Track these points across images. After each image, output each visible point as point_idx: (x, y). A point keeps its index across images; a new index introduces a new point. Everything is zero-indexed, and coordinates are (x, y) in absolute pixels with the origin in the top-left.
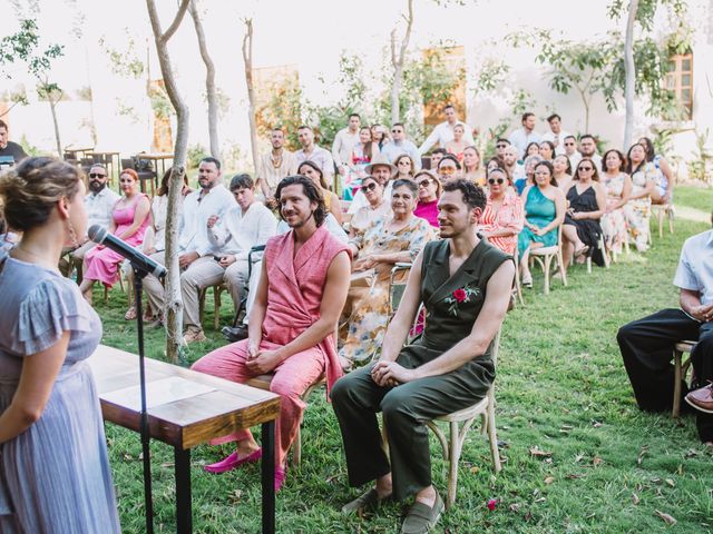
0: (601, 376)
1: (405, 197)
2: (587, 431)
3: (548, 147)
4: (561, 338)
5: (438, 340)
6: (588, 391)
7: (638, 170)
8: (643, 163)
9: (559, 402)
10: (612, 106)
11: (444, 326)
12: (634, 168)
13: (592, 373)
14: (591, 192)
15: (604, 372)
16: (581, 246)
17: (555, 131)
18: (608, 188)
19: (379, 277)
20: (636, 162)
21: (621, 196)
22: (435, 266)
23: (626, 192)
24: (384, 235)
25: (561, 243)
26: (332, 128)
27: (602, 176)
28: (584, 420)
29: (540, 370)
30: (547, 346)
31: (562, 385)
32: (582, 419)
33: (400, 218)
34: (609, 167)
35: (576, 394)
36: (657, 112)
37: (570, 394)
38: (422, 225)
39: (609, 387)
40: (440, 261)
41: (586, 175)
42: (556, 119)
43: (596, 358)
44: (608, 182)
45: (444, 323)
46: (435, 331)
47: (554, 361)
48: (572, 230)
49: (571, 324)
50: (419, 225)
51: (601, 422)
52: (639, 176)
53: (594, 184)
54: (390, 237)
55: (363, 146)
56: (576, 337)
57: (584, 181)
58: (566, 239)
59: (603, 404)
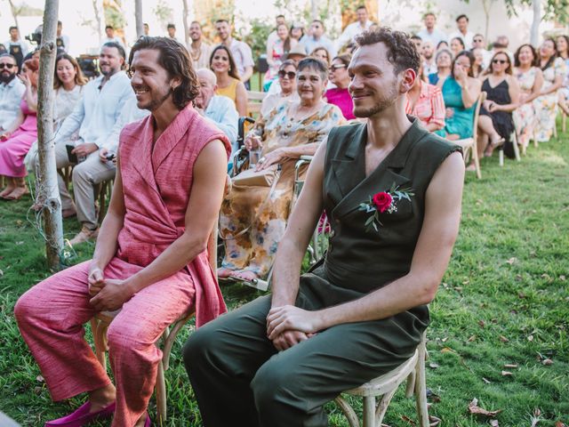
0: (539, 288)
1: (313, 79)
2: (535, 371)
3: (457, 42)
4: (485, 239)
5: (346, 273)
6: (527, 311)
7: (548, 65)
8: (551, 59)
9: (495, 326)
10: (512, 12)
11: (356, 252)
12: (543, 63)
13: (527, 285)
14: (504, 85)
15: (540, 282)
16: (498, 139)
17: (463, 31)
18: (520, 81)
19: (281, 175)
20: (544, 57)
21: (532, 90)
22: (346, 162)
23: (537, 86)
24: (289, 123)
25: (476, 135)
26: (262, 36)
27: (515, 70)
28: (530, 356)
29: (466, 279)
30: (471, 249)
31: (495, 301)
32: (526, 352)
33: (307, 104)
34: (522, 61)
35: (513, 315)
36: (552, 18)
37: (506, 314)
38: (334, 111)
39: (550, 305)
40: (352, 154)
41: (500, 68)
42: (463, 19)
43: (527, 264)
44: (519, 76)
45: (356, 246)
46: (339, 258)
47: (481, 268)
48: (487, 122)
49: (492, 221)
50: (329, 112)
51: (551, 357)
52: (550, 72)
53: (507, 78)
54: (296, 126)
55: (282, 43)
56: (501, 238)
57: (498, 74)
58: (481, 131)
59: (549, 330)
